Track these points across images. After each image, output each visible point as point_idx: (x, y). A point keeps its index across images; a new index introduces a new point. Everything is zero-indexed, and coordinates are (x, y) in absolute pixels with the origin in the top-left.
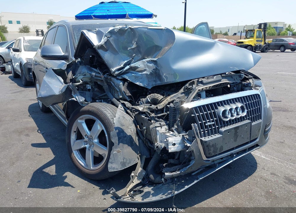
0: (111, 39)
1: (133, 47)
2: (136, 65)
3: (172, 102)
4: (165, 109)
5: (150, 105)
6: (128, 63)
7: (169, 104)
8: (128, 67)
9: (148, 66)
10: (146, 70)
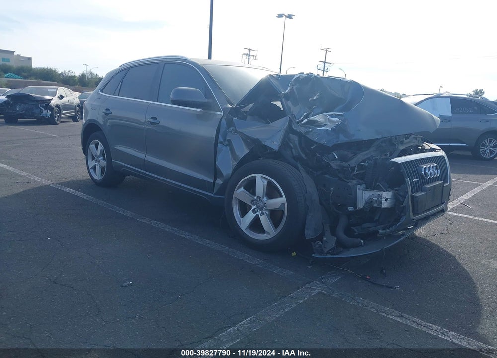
0: (294, 87)
1: (315, 98)
2: (316, 119)
3: (368, 159)
4: (356, 168)
5: (341, 162)
6: (306, 117)
7: (364, 161)
8: (306, 120)
9: (329, 121)
10: (326, 125)
